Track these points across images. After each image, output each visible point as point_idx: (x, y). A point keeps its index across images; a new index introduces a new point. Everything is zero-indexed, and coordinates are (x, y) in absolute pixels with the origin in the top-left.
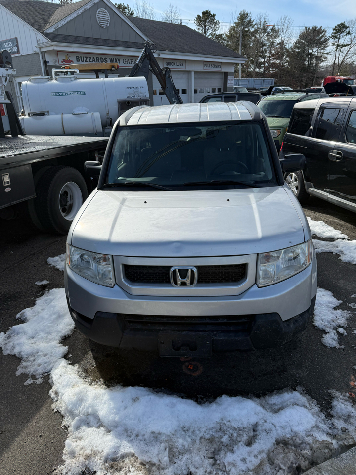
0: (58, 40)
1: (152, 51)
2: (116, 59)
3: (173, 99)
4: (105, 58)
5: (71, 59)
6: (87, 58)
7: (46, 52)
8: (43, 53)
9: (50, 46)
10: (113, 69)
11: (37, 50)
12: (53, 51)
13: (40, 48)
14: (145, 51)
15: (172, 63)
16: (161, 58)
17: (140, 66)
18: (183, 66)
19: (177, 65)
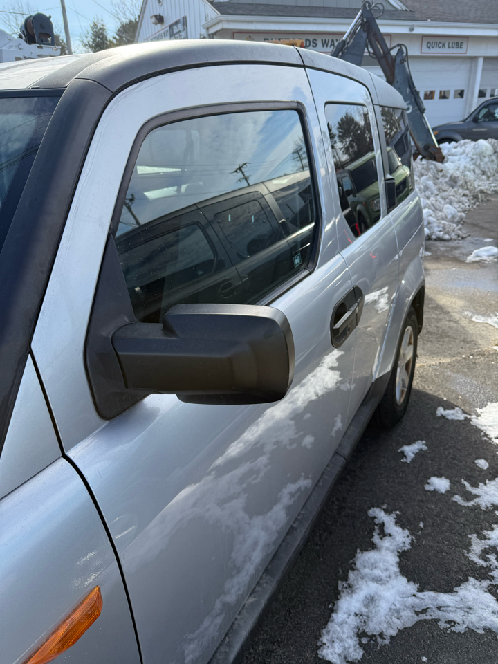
0: (231, 12)
2: (332, 41)
4: (314, 40)
9: (219, 23)
11: (204, 32)
13: (208, 29)
14: (362, 15)
15: (440, 42)
16: (417, 36)
17: (348, 43)
18: (461, 48)
19: (449, 47)
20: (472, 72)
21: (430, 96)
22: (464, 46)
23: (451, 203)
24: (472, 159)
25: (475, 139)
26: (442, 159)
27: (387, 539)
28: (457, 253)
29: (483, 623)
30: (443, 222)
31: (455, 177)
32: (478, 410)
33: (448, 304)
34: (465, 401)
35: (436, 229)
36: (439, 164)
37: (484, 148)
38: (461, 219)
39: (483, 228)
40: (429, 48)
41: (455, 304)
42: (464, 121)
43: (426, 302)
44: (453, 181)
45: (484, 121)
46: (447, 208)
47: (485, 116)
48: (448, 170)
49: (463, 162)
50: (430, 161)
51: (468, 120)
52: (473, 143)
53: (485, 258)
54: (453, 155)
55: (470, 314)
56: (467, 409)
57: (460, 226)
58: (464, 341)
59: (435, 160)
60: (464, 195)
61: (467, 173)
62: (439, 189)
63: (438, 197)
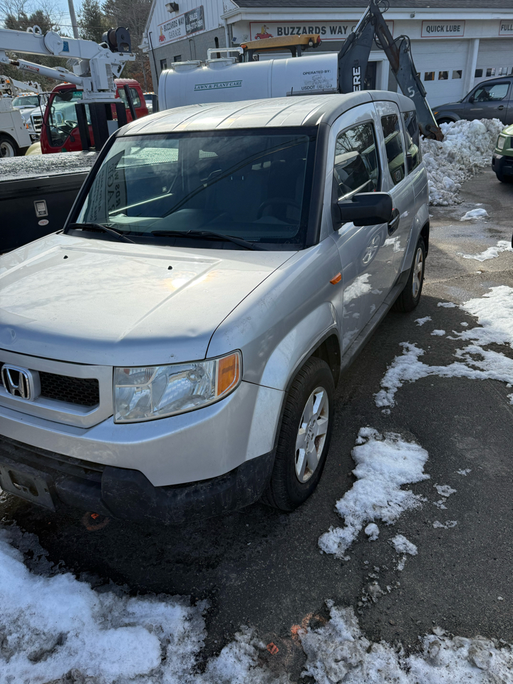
0: (249, 4)
1: (381, 10)
2: (340, 28)
3: (409, 89)
4: (322, 28)
5: (269, 32)
6: (293, 28)
7: (233, 23)
8: (230, 26)
9: (237, 14)
10: (311, 44)
11: (223, 22)
12: (241, 22)
13: (226, 19)
14: (370, 10)
15: (439, 26)
16: (418, 21)
17: (358, 35)
18: (458, 31)
19: (447, 31)
20: (469, 53)
21: (429, 77)
22: (461, 29)
23: (449, 176)
24: (468, 137)
25: (471, 119)
26: (441, 138)
27: (410, 353)
28: (453, 214)
29: (461, 374)
30: (442, 191)
31: (453, 154)
32: (464, 303)
33: (446, 248)
34: (455, 299)
35: (437, 197)
36: (438, 142)
37: (478, 127)
38: (458, 189)
39: (475, 195)
40: (429, 32)
41: (451, 248)
42: (461, 102)
43: (430, 248)
44: (451, 157)
45: (479, 101)
46: (445, 180)
47: (480, 97)
48: (447, 147)
49: (460, 140)
50: (431, 140)
51: (465, 101)
52: (469, 123)
53: (475, 217)
54: (451, 134)
55: (461, 254)
56: (457, 302)
57: (456, 194)
58: (456, 269)
59: (435, 139)
60: (460, 169)
61: (463, 149)
62: (439, 165)
63: (438, 171)
